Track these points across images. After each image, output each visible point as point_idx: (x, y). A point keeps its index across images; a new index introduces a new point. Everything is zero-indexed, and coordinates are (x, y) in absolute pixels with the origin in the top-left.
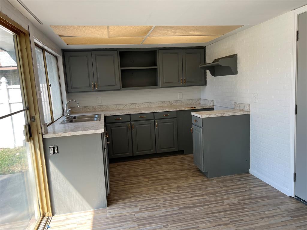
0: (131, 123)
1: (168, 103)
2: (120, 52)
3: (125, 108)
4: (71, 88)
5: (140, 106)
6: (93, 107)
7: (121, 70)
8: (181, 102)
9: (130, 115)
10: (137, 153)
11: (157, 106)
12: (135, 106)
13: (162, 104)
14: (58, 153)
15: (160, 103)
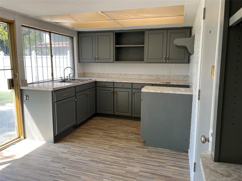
0: (114, 89)
1: (155, 77)
2: (116, 33)
3: (120, 77)
4: (81, 59)
5: (132, 77)
6: (98, 74)
7: (116, 47)
8: (168, 77)
9: (114, 82)
10: (116, 113)
11: (145, 78)
12: (128, 76)
13: (150, 77)
14: (28, 99)
15: (149, 76)
